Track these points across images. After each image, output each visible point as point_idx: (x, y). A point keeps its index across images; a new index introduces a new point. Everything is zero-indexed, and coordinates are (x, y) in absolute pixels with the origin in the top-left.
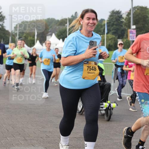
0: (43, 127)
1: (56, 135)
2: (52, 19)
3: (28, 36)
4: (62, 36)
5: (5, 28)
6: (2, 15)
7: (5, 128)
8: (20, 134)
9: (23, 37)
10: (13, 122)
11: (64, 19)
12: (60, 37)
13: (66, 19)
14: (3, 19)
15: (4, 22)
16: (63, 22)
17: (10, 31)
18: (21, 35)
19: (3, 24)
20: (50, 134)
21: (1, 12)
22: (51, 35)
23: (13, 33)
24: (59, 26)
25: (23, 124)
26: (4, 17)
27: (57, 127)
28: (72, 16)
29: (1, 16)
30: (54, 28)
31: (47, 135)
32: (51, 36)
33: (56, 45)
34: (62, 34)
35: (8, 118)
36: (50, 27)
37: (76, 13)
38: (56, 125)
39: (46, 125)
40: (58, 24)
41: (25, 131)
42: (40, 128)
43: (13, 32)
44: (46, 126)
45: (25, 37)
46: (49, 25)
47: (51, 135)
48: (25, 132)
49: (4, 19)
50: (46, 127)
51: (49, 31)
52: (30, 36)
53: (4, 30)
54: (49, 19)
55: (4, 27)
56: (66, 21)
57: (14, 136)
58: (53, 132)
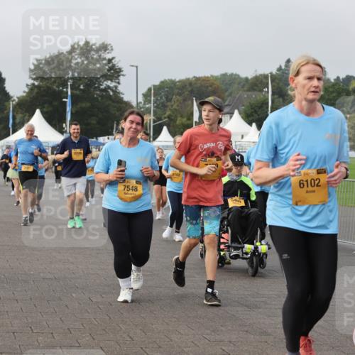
0: (213, 331)
1: (246, 350)
2: (232, 74)
3: (176, 116)
4: (256, 116)
5: (122, 96)
6: (114, 65)
7: (124, 333)
8: (160, 347)
9: (165, 118)
10: (143, 317)
11: (261, 75)
12: (250, 119)
13: (266, 77)
14: (116, 75)
15: (119, 83)
16: (258, 83)
17: (134, 104)
18: (159, 112)
19: (116, 87)
20: (230, 348)
21: (113, 58)
22: (231, 114)
23: (141, 108)
24: (250, 93)
25: (168, 324)
26: (120, 70)
27: (247, 331)
28: (280, 69)
29: (113, 68)
30: (237, 96)
31: (224, 350)
32: (231, 117)
33: (242, 137)
34: (256, 112)
35: (133, 310)
36: (227, 94)
37: (288, 61)
38: (246, 326)
39: (222, 326)
40: (245, 89)
41: (171, 340)
42: (208, 332)
43: (141, 105)
44: (222, 328)
45: (168, 117)
46: (226, 91)
47: (233, 348)
48: (171, 343)
49: (119, 76)
50: (222, 331)
51: (226, 103)
52: (182, 116)
53: (120, 101)
54: (225, 75)
55: (119, 93)
56: (264, 81)
57: (145, 352)
58: (239, 343)
